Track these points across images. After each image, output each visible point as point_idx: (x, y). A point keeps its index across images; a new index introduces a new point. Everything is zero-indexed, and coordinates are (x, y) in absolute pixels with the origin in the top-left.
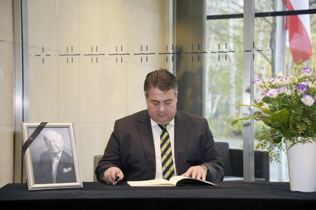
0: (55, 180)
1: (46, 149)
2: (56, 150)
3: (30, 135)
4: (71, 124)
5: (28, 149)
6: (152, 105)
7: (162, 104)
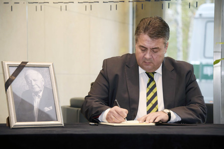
0: (36, 119)
1: (27, 88)
2: (37, 89)
3: (11, 74)
4: (51, 64)
5: (9, 87)
6: (139, 50)
7: (149, 51)
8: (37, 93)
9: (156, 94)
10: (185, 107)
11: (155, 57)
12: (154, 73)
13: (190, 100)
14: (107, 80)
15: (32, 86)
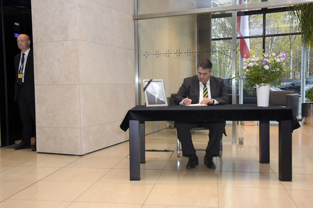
3: (146, 85)
4: (162, 80)
5: (145, 90)
6: (199, 74)
8: (156, 93)
11: (205, 77)
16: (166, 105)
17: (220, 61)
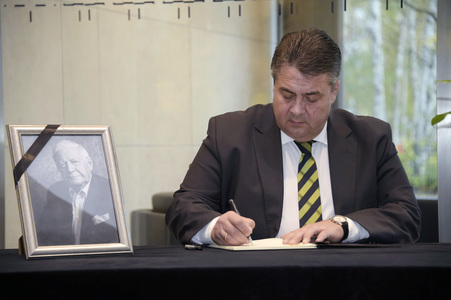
0: (78, 239)
2: (79, 180)
3: (26, 150)
4: (106, 128)
5: (23, 177)
6: (281, 98)
7: (298, 100)
8: (78, 188)
9: (316, 185)
10: (376, 210)
11: (311, 111)
12: (311, 143)
13: (388, 196)
14: (217, 158)
15: (67, 174)
16: (125, 244)
17: (393, 40)
